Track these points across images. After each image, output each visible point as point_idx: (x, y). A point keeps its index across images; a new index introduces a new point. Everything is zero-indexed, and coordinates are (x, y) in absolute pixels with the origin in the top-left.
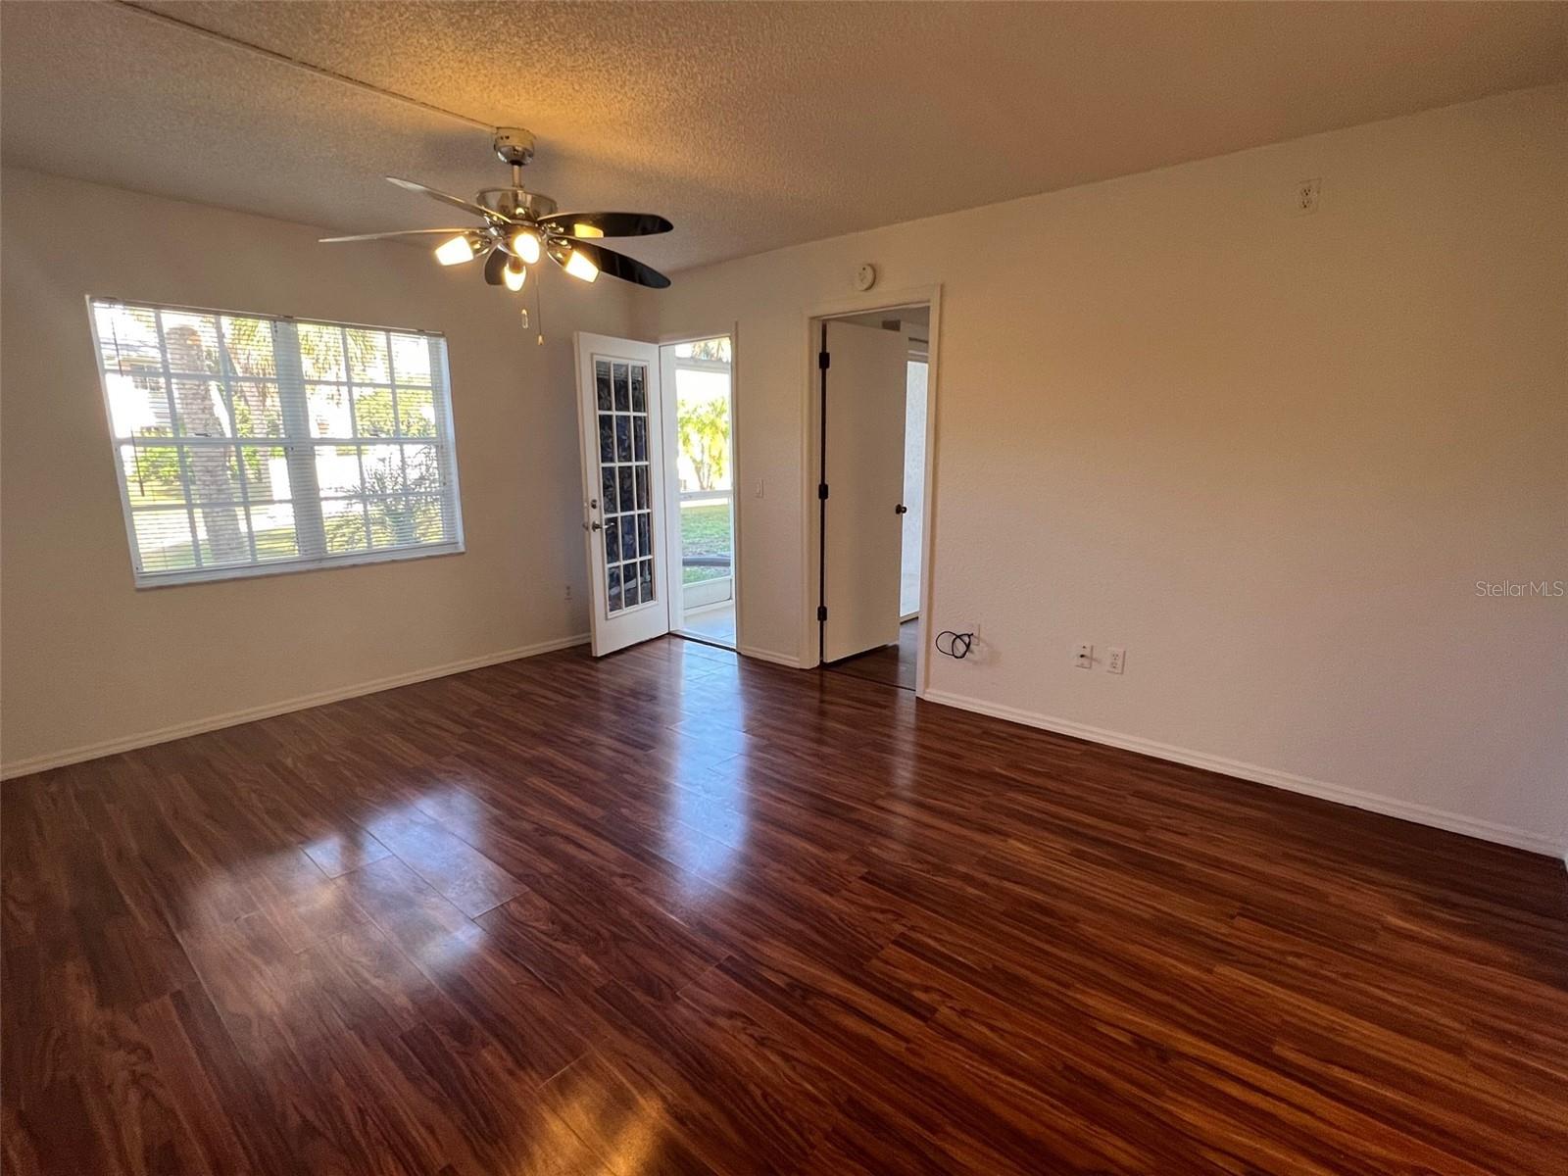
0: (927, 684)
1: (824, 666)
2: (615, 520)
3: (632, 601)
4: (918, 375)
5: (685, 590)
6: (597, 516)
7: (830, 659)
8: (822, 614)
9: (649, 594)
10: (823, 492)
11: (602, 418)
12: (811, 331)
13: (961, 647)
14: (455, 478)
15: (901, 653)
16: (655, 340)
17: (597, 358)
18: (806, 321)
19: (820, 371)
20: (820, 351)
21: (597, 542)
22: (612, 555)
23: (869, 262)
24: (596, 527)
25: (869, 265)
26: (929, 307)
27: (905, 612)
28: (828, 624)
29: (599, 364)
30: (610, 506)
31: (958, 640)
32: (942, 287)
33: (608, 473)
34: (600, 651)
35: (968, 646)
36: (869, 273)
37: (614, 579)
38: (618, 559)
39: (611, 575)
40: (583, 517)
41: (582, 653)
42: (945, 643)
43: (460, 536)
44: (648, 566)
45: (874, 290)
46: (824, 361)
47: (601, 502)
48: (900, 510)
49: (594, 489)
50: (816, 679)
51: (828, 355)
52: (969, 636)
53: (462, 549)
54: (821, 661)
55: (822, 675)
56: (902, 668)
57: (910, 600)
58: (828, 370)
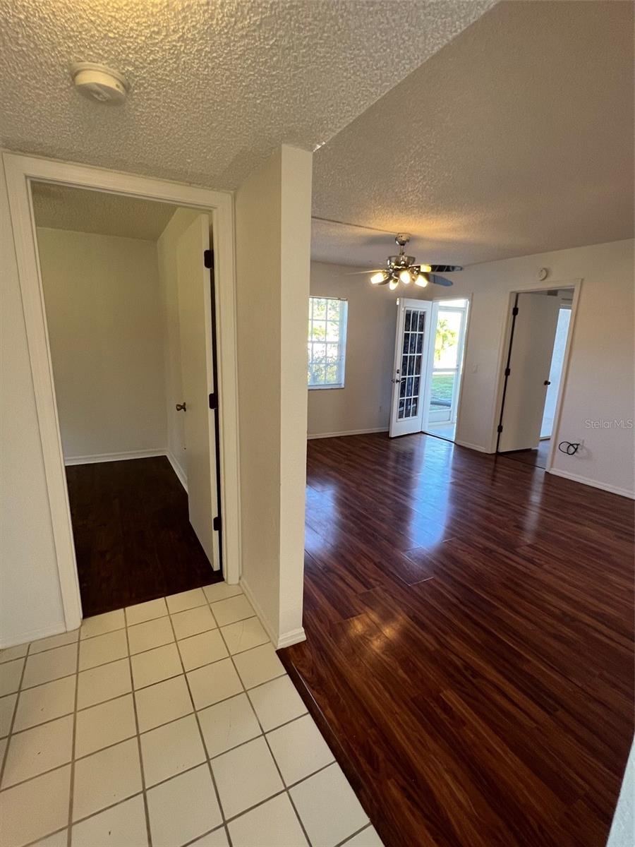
0: (552, 466)
1: (498, 454)
2: (405, 379)
3: (407, 415)
4: (565, 316)
5: (430, 413)
6: (398, 377)
7: (502, 450)
8: (500, 429)
9: (415, 413)
10: (508, 372)
11: (405, 334)
12: (510, 298)
13: (572, 450)
14: (344, 358)
15: (539, 453)
16: (431, 299)
17: (406, 309)
18: (508, 294)
19: (512, 317)
20: (514, 307)
21: (397, 387)
22: (402, 394)
23: (545, 267)
24: (397, 381)
25: (544, 269)
26: (574, 289)
27: (542, 435)
28: (502, 434)
29: (407, 311)
30: (404, 373)
31: (571, 447)
32: (583, 280)
33: (405, 358)
34: (393, 435)
35: (576, 449)
36: (544, 274)
37: (401, 404)
38: (404, 396)
39: (401, 403)
40: (392, 377)
41: (385, 435)
42: (564, 447)
43: (343, 381)
44: (416, 400)
45: (546, 280)
46: (515, 311)
47: (401, 372)
48: (547, 383)
49: (398, 365)
50: (493, 458)
51: (517, 309)
52: (578, 445)
53: (343, 386)
54: (497, 451)
55: (496, 457)
56: (539, 459)
57: (547, 429)
58: (517, 316)
